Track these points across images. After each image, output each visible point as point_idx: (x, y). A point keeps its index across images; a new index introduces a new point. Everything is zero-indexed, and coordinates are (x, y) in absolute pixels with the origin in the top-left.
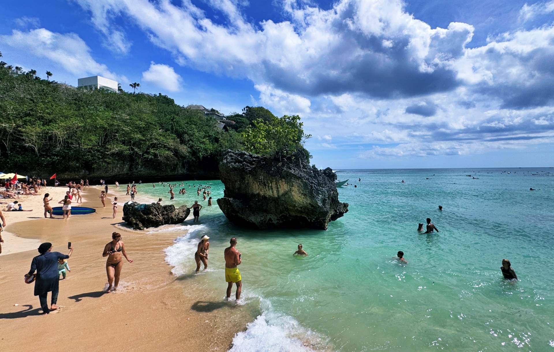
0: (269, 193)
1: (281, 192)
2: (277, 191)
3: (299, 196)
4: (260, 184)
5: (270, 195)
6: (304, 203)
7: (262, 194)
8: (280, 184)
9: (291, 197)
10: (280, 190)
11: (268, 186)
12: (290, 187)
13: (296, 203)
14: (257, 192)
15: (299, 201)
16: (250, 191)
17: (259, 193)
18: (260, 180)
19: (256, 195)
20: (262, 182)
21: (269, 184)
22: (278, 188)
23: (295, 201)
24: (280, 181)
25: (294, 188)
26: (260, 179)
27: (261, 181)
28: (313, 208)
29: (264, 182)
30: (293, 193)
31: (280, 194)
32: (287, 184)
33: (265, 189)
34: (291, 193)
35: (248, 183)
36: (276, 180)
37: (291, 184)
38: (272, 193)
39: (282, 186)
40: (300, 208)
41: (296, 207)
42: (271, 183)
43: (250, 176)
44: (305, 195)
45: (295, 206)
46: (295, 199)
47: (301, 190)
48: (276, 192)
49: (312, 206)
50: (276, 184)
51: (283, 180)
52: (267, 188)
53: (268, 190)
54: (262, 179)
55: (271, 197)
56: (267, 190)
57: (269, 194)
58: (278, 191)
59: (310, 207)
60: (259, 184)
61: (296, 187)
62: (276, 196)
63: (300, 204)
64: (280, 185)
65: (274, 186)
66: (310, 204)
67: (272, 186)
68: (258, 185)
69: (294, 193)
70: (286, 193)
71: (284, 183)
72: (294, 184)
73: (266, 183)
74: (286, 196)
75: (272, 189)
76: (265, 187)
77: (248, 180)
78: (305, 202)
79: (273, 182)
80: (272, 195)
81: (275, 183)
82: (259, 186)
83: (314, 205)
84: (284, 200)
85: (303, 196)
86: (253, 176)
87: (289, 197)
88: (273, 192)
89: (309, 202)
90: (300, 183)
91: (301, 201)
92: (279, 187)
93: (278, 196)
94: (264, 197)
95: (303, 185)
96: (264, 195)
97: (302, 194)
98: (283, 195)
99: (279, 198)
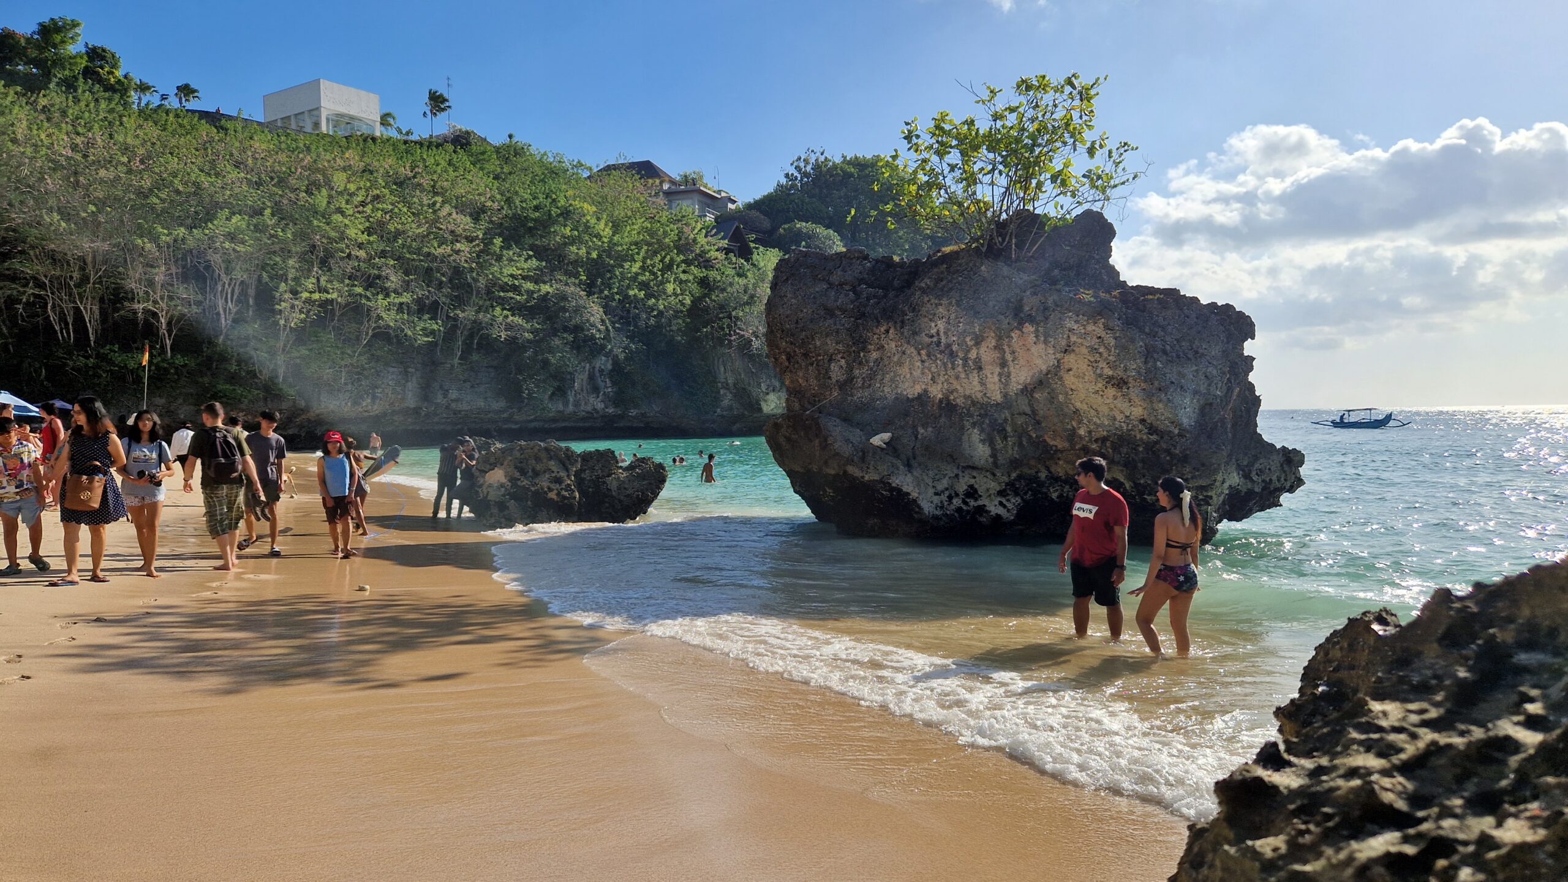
0: (969, 387)
1: (1021, 376)
2: (1000, 375)
3: (1097, 392)
4: (929, 355)
5: (970, 396)
6: (1115, 419)
7: (940, 396)
8: (1016, 346)
9: (1061, 398)
10: (1011, 369)
11: (965, 360)
12: (1058, 356)
13: (1080, 422)
14: (918, 389)
15: (1092, 412)
16: (886, 389)
17: (926, 391)
18: (932, 336)
19: (913, 400)
20: (939, 343)
21: (968, 350)
22: (1003, 364)
23: (1076, 412)
24: (1015, 335)
25: (1073, 357)
26: (934, 331)
27: (935, 339)
28: (1154, 437)
29: (949, 345)
30: (1070, 379)
31: (1015, 387)
32: (1046, 342)
33: (951, 373)
34: (1061, 379)
35: (878, 362)
36: (999, 331)
37: (1064, 342)
38: (978, 388)
39: (1021, 353)
40: (1096, 441)
41: (1080, 437)
42: (978, 344)
43: (887, 331)
44: (1120, 384)
45: (1072, 435)
46: (1078, 405)
47: (1102, 364)
48: (996, 379)
49: (1152, 429)
50: (999, 346)
51: (1029, 328)
52: (960, 369)
53: (963, 376)
54: (938, 334)
55: (974, 402)
56: (957, 378)
57: (968, 393)
58: (1005, 377)
59: (1141, 435)
60: (925, 357)
61: (1084, 351)
62: (997, 397)
63: (1098, 426)
64: (1013, 352)
65: (986, 353)
66: (1143, 420)
67: (979, 358)
68: (923, 361)
69: (1073, 379)
70: (1041, 382)
71: (1032, 338)
72: (1073, 339)
73: (955, 348)
74: (1037, 395)
75: (980, 368)
76: (953, 364)
77: (881, 348)
78: (1120, 417)
79: (984, 339)
80: (979, 395)
81: (992, 344)
82: (926, 364)
83: (1161, 427)
84: (1028, 410)
85: (1111, 392)
86: (902, 327)
87: (1052, 398)
88: (982, 383)
89: (1138, 412)
90: (1103, 334)
91: (1104, 410)
92: (1009, 357)
93: (1005, 395)
94: (948, 406)
95: (1113, 342)
96: (947, 398)
97: (1110, 379)
98: (1027, 391)
99: (1007, 403)
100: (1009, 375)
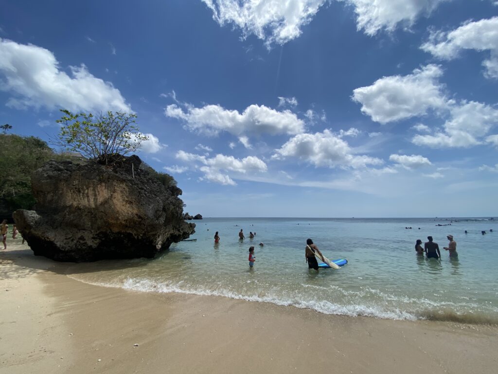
0: (84, 202)
1: (100, 200)
2: (94, 199)
3: (123, 205)
5: (85, 206)
6: (129, 214)
7: (76, 205)
8: (99, 190)
9: (113, 207)
10: (98, 197)
11: (83, 193)
12: (112, 193)
13: (119, 214)
14: (71, 203)
15: (123, 212)
16: (62, 203)
18: (74, 186)
19: (69, 207)
20: (76, 188)
21: (84, 191)
22: (95, 195)
23: (118, 211)
24: (99, 186)
25: (116, 194)
26: (74, 184)
28: (140, 220)
29: (79, 189)
30: (115, 201)
31: (99, 203)
32: (108, 189)
33: (79, 198)
34: (112, 201)
35: (61, 194)
36: (94, 184)
37: (113, 189)
38: (87, 203)
39: (101, 192)
40: (124, 221)
41: (119, 219)
42: (88, 189)
43: (64, 184)
44: (131, 203)
45: (117, 219)
46: (118, 209)
47: (125, 197)
48: (93, 200)
49: (140, 217)
50: (94, 190)
51: (103, 184)
52: (81, 196)
53: (83, 199)
54: (76, 184)
55: (86, 208)
56: (81, 199)
57: (84, 204)
58: (96, 200)
59: (136, 218)
60: (72, 192)
61: (119, 192)
62: (93, 206)
63: (125, 216)
64: (98, 192)
65: (91, 192)
66: (137, 215)
67: (88, 193)
68: (72, 194)
70: (106, 202)
71: (104, 188)
72: (116, 188)
74: (106, 206)
75: (88, 197)
76: (79, 194)
79: (89, 187)
80: (88, 205)
81: (92, 189)
83: (142, 216)
84: (103, 211)
85: (128, 205)
86: (67, 183)
87: (110, 207)
88: (89, 201)
89: (135, 211)
90: (125, 187)
91: (126, 211)
92: (97, 193)
93: (96, 205)
94: (78, 209)
95: (128, 190)
96: (78, 206)
97: (127, 201)
98: (103, 204)
99: (97, 208)
100: (97, 199)
